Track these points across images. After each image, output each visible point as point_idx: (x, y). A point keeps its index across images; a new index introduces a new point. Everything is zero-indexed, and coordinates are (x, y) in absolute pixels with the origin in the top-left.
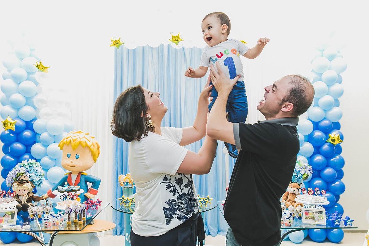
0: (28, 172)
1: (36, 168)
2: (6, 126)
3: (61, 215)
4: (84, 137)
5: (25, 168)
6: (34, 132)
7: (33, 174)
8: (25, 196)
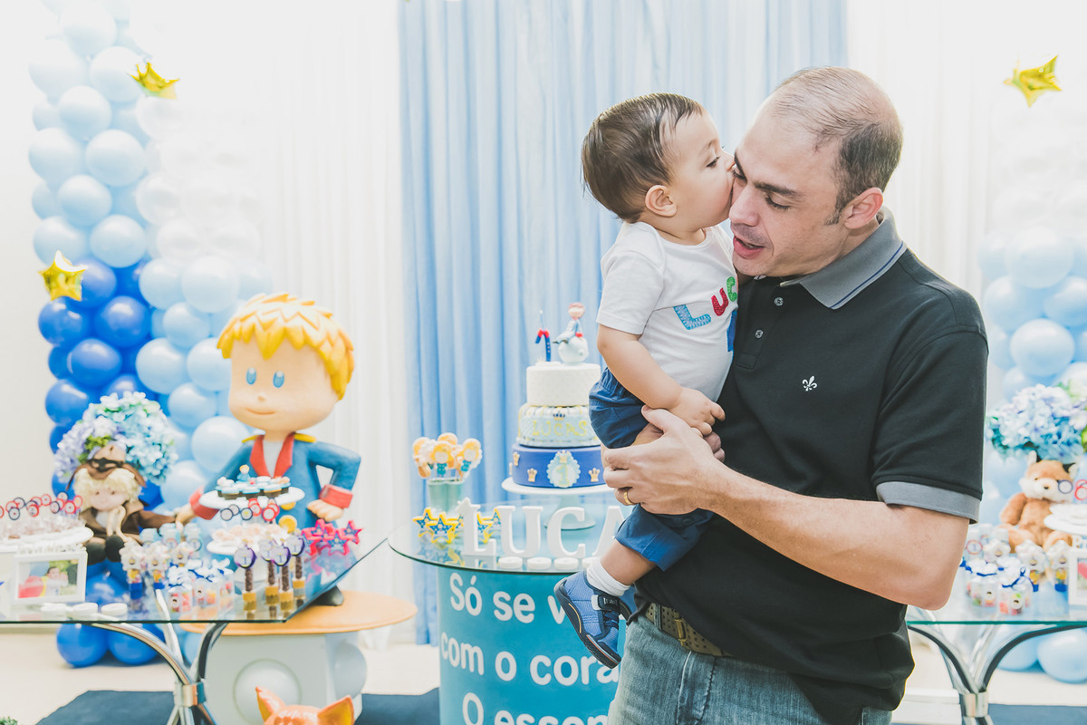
0: (122, 433)
1: (147, 422)
2: (53, 284)
3: (222, 572)
4: (299, 314)
5: (112, 419)
6: (145, 303)
7: (136, 441)
8: (116, 511)
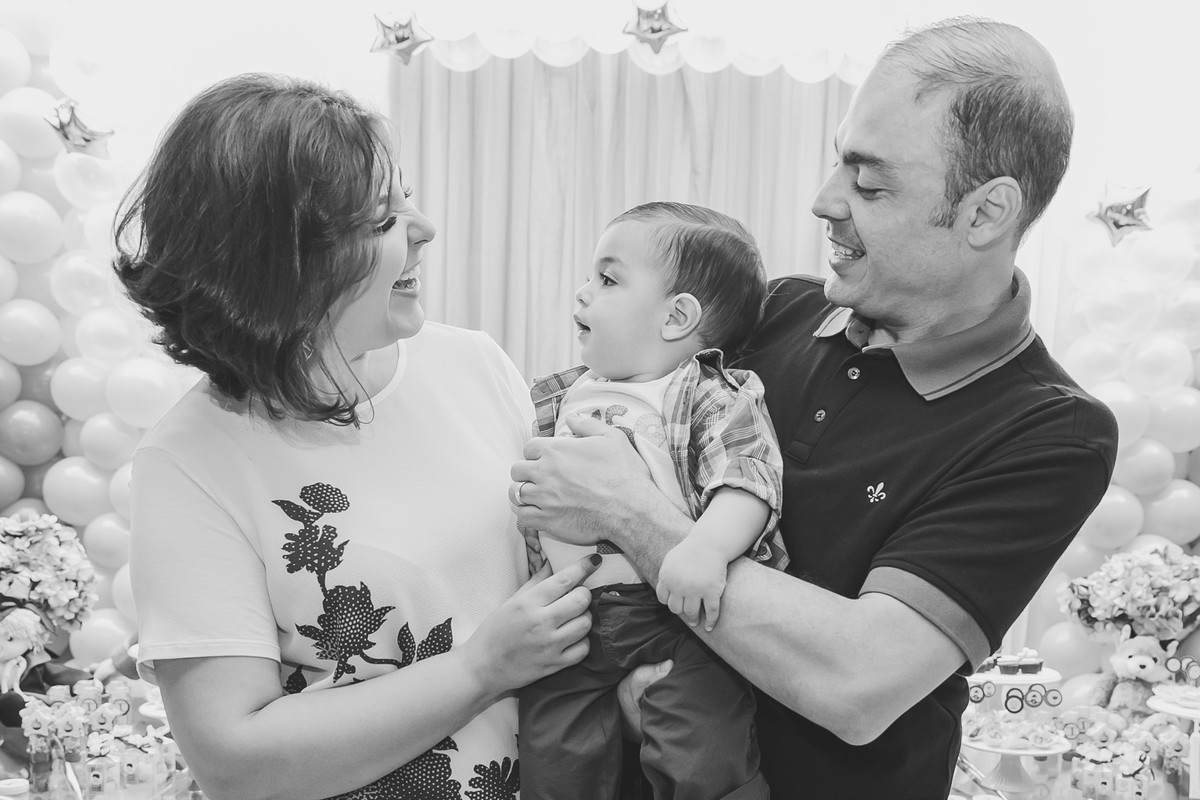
0: (26, 564)
1: (59, 552)
5: (13, 546)
7: (44, 575)
8: (14, 662)
